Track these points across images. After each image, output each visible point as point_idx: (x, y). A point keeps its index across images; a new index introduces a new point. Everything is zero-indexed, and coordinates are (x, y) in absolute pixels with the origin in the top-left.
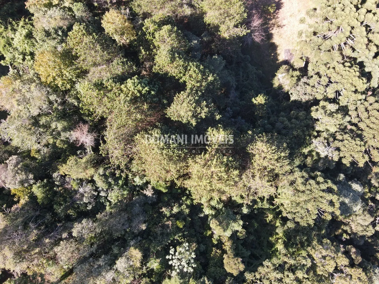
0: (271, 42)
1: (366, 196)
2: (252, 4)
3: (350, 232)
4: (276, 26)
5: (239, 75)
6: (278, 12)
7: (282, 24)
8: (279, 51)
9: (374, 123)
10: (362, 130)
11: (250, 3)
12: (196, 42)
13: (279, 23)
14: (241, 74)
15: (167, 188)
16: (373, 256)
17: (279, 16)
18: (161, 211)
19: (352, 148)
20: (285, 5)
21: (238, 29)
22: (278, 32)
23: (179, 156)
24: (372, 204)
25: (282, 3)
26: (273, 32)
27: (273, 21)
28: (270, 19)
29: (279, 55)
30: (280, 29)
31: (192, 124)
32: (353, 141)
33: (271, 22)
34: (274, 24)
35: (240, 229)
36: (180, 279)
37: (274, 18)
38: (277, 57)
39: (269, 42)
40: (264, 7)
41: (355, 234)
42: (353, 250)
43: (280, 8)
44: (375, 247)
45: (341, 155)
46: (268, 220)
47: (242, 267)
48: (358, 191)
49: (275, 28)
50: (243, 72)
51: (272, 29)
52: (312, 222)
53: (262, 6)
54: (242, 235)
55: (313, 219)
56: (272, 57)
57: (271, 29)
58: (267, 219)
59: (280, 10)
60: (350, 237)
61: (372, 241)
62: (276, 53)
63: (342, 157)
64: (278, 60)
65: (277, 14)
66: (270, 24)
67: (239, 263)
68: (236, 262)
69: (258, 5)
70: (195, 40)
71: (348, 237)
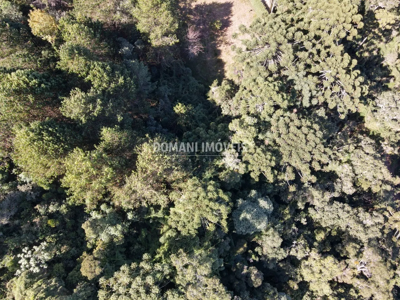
0: (218, 58)
1: (285, 217)
2: (200, 20)
3: (261, 254)
4: (224, 43)
5: (178, 87)
6: (226, 30)
7: (230, 42)
8: (226, 68)
9: (292, 140)
10: (279, 146)
11: (198, 18)
12: (127, 48)
13: (228, 41)
14: (181, 86)
15: (50, 185)
16: (285, 283)
17: (227, 33)
18: (35, 207)
19: (262, 162)
20: (234, 23)
21: (168, 38)
22: (226, 49)
23: (56, 150)
24: (295, 228)
25: (231, 22)
26: (220, 48)
27: (221, 37)
28: (218, 36)
29: (226, 72)
30: (228, 46)
31: (81, 121)
32: (263, 155)
33: (219, 39)
34: (222, 41)
35: (117, 234)
36: (27, 279)
37: (221, 35)
38: (224, 74)
39: (216, 58)
40: (212, 24)
41: (265, 256)
42: (255, 272)
43: (229, 26)
44: (287, 273)
45: (250, 169)
46: (162, 231)
47: (98, 271)
48: (265, 209)
49: (222, 45)
50: (183, 85)
51: (220, 46)
52: (193, 232)
53: (210, 23)
54: (117, 240)
55: (195, 229)
56: (219, 74)
57: (218, 45)
58: (162, 229)
59: (229, 28)
60: (259, 260)
61: (284, 266)
62: (223, 70)
63: (251, 171)
64: (225, 77)
65: (225, 31)
66: (217, 40)
67: (95, 266)
68: (93, 265)
69: (205, 21)
70: (126, 47)
71: (257, 259)
